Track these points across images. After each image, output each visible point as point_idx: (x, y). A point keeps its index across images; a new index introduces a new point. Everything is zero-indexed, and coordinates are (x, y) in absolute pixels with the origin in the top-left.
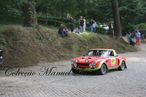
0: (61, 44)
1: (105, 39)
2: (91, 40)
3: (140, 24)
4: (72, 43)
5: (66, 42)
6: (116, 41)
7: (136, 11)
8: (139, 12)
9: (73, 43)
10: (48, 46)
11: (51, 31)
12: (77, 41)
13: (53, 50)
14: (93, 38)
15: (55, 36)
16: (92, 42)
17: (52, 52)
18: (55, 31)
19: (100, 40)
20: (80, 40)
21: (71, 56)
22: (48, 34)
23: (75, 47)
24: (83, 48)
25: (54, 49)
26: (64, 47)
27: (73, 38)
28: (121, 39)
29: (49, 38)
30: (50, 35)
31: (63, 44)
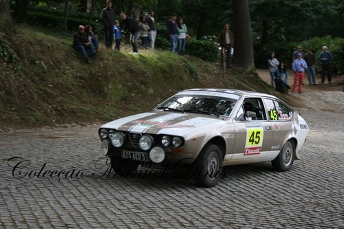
0: (75, 77)
1: (207, 71)
2: (163, 71)
3: (312, 40)
4: (107, 77)
5: (91, 73)
6: (237, 78)
7: (303, 6)
8: (312, 8)
9: (109, 76)
10: (33, 81)
11: (49, 41)
12: (120, 74)
13: (46, 93)
14: (170, 66)
15: (60, 55)
16: (166, 78)
17: (43, 99)
18: (63, 43)
19: (191, 72)
20: (132, 72)
21: (97, 113)
22: (37, 48)
23: (114, 89)
24: (138, 93)
25: (50, 91)
26: (83, 87)
27: (110, 63)
28: (251, 72)
29: (40, 59)
30: (43, 52)
31: (81, 78)
